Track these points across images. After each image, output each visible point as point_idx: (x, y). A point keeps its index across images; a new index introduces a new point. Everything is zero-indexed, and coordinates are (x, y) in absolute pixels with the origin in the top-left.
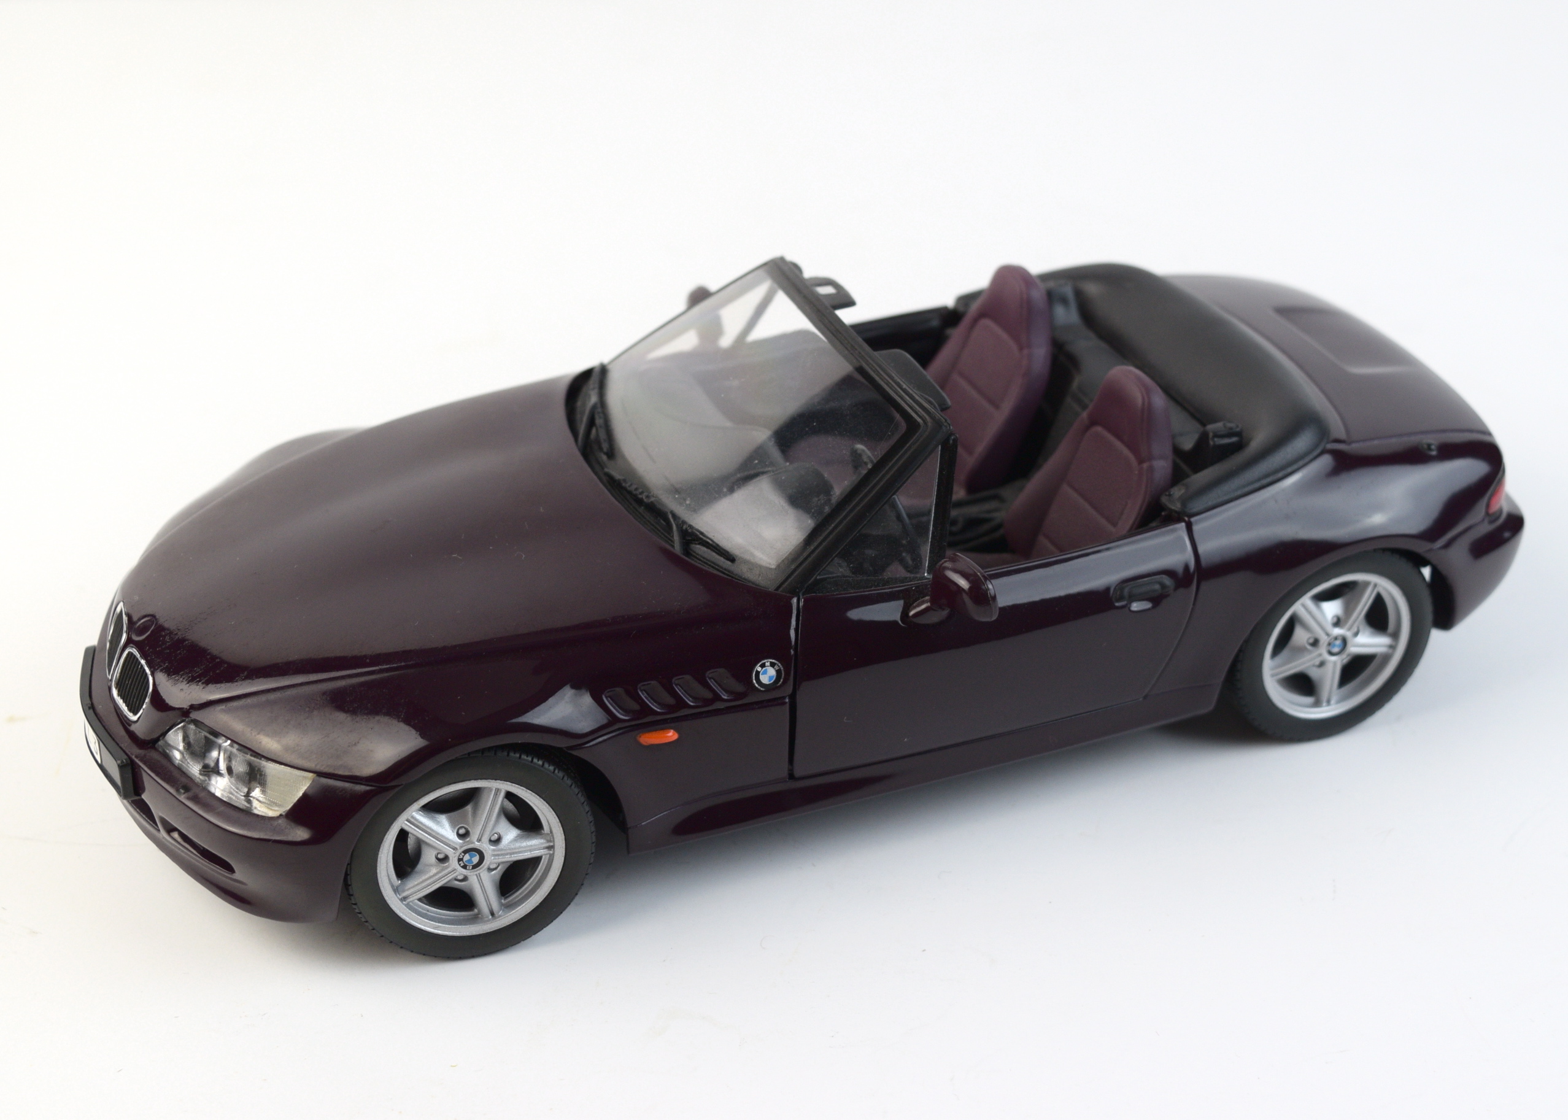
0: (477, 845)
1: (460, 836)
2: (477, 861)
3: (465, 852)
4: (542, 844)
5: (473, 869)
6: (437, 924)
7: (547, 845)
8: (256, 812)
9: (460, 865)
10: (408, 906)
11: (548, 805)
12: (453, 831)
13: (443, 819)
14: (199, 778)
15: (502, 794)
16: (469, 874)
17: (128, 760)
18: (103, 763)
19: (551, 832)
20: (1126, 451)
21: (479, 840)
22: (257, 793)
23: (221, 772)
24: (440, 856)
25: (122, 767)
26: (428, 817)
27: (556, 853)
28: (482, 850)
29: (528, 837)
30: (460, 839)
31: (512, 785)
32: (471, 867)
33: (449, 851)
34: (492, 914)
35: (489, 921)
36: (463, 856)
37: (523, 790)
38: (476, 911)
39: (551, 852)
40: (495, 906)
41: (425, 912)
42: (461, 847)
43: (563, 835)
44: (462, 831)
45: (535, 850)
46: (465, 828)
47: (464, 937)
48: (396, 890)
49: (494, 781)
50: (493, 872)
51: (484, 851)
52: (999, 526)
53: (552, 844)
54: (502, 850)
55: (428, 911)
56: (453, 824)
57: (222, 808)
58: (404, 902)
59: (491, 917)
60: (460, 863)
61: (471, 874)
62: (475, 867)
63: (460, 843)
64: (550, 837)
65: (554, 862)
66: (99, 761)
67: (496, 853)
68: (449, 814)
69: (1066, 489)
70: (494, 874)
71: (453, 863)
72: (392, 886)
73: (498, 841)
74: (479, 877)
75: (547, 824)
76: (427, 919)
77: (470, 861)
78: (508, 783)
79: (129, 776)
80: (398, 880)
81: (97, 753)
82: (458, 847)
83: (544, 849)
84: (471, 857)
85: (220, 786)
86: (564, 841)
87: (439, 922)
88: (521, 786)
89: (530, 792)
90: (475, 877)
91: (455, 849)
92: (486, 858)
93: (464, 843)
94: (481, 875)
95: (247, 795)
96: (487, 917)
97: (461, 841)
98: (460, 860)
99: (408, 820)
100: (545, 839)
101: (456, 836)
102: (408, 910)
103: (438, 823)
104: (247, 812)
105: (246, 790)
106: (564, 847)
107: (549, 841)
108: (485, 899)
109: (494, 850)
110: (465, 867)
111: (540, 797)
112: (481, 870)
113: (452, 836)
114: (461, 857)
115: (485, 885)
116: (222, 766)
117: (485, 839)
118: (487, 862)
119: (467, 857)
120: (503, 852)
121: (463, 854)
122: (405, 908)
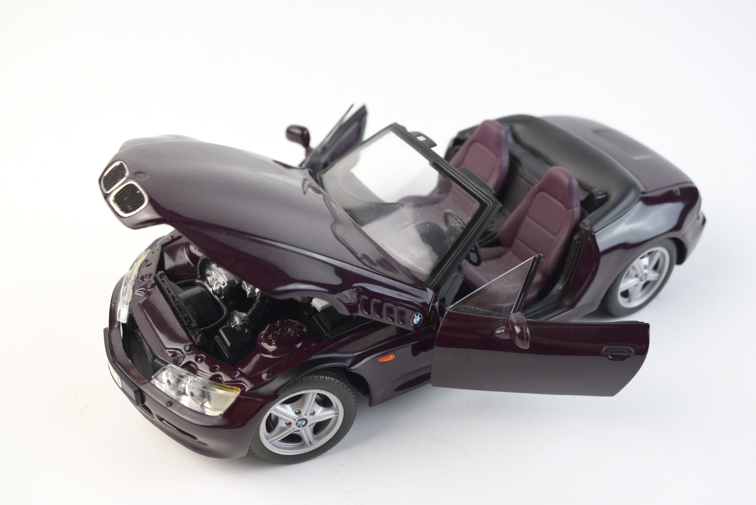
0: (305, 417)
1: (296, 413)
2: (305, 423)
3: (299, 420)
4: (333, 412)
5: (302, 427)
6: (286, 451)
7: (335, 413)
8: (207, 413)
9: (297, 426)
10: (274, 445)
11: (336, 397)
12: (293, 412)
13: (288, 406)
14: (176, 397)
15: (316, 394)
16: (301, 429)
17: (138, 389)
18: (123, 388)
19: (337, 407)
20: (559, 204)
21: (306, 415)
22: (207, 404)
23: (187, 394)
24: (287, 423)
25: (135, 392)
26: (282, 407)
27: (339, 417)
28: (306, 419)
29: (326, 410)
30: (297, 415)
31: (321, 391)
32: (302, 426)
33: (292, 421)
34: (310, 443)
35: (309, 446)
36: (298, 422)
37: (326, 392)
38: (303, 442)
39: (337, 415)
40: (312, 439)
41: (280, 445)
42: (298, 419)
43: (343, 409)
44: (297, 411)
45: (330, 415)
46: (299, 410)
47: (299, 455)
48: (267, 438)
49: (312, 390)
50: (311, 427)
51: (307, 419)
52: (495, 235)
53: (337, 412)
54: (316, 417)
55: (281, 445)
56: (293, 408)
57: (190, 413)
58: (271, 443)
59: (310, 445)
60: (297, 425)
61: (302, 429)
62: (303, 426)
63: (297, 417)
64: (337, 409)
65: (339, 420)
66: (121, 387)
67: (313, 419)
68: (291, 404)
69: (527, 219)
70: (312, 427)
71: (294, 425)
72: (266, 437)
73: (314, 413)
74: (305, 430)
75: (335, 404)
76: (282, 449)
77: (301, 424)
78: (319, 390)
79: (139, 396)
80: (268, 434)
81: (119, 383)
82: (296, 419)
83: (334, 414)
84: (302, 422)
85: (186, 401)
86: (343, 411)
87: (287, 450)
88: (325, 391)
89: (329, 393)
90: (303, 430)
91: (295, 420)
92: (308, 422)
93: (299, 417)
94: (306, 429)
95: (202, 406)
96: (308, 445)
97: (297, 416)
98: (297, 424)
99: (274, 410)
100: (334, 410)
101: (295, 414)
102: (273, 447)
103: (286, 409)
104: (203, 414)
105: (201, 403)
106: (343, 414)
107: (336, 411)
108: (308, 438)
109: (312, 418)
110: (299, 427)
111: (333, 394)
112: (306, 427)
113: (293, 414)
114: (297, 423)
115: (308, 433)
116: (187, 391)
117: (308, 414)
118: (308, 424)
119: (300, 422)
120: (316, 418)
121: (298, 421)
122: (272, 446)
